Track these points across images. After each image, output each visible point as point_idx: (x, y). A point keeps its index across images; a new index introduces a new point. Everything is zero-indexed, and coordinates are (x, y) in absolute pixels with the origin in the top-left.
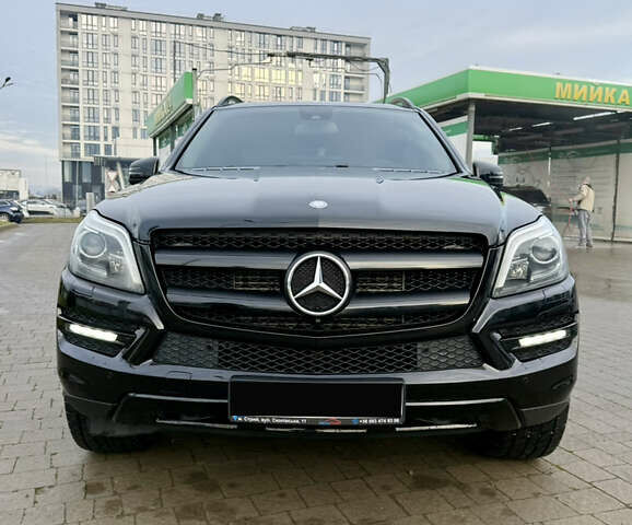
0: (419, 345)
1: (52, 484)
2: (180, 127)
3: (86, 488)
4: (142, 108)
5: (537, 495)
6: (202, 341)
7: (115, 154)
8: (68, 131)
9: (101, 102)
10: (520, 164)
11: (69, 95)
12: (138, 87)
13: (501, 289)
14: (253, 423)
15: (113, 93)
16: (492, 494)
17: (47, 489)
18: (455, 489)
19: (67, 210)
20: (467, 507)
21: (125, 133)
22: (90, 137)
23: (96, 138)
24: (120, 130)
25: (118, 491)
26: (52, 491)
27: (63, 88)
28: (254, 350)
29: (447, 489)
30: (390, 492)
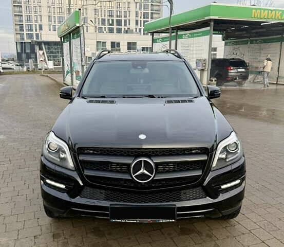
0: (182, 192)
1: (40, 234)
2: (73, 34)
3: (54, 236)
4: (52, 15)
5: (228, 237)
6: (99, 190)
7: (41, 39)
8: (18, 27)
9: (33, 12)
10: (235, 46)
11: (17, 9)
12: (50, 5)
13: (214, 167)
14: (119, 222)
15: (38, 8)
16: (211, 237)
17: (38, 236)
18: (196, 235)
19: (20, 67)
20: (201, 244)
21: (45, 28)
22: (29, 30)
23: (31, 30)
24: (43, 26)
25: (67, 237)
26: (41, 237)
27: (14, 6)
28: (119, 194)
29: (193, 234)
30: (171, 236)
